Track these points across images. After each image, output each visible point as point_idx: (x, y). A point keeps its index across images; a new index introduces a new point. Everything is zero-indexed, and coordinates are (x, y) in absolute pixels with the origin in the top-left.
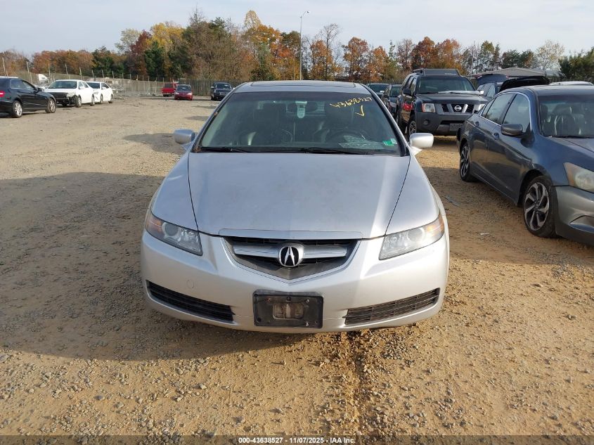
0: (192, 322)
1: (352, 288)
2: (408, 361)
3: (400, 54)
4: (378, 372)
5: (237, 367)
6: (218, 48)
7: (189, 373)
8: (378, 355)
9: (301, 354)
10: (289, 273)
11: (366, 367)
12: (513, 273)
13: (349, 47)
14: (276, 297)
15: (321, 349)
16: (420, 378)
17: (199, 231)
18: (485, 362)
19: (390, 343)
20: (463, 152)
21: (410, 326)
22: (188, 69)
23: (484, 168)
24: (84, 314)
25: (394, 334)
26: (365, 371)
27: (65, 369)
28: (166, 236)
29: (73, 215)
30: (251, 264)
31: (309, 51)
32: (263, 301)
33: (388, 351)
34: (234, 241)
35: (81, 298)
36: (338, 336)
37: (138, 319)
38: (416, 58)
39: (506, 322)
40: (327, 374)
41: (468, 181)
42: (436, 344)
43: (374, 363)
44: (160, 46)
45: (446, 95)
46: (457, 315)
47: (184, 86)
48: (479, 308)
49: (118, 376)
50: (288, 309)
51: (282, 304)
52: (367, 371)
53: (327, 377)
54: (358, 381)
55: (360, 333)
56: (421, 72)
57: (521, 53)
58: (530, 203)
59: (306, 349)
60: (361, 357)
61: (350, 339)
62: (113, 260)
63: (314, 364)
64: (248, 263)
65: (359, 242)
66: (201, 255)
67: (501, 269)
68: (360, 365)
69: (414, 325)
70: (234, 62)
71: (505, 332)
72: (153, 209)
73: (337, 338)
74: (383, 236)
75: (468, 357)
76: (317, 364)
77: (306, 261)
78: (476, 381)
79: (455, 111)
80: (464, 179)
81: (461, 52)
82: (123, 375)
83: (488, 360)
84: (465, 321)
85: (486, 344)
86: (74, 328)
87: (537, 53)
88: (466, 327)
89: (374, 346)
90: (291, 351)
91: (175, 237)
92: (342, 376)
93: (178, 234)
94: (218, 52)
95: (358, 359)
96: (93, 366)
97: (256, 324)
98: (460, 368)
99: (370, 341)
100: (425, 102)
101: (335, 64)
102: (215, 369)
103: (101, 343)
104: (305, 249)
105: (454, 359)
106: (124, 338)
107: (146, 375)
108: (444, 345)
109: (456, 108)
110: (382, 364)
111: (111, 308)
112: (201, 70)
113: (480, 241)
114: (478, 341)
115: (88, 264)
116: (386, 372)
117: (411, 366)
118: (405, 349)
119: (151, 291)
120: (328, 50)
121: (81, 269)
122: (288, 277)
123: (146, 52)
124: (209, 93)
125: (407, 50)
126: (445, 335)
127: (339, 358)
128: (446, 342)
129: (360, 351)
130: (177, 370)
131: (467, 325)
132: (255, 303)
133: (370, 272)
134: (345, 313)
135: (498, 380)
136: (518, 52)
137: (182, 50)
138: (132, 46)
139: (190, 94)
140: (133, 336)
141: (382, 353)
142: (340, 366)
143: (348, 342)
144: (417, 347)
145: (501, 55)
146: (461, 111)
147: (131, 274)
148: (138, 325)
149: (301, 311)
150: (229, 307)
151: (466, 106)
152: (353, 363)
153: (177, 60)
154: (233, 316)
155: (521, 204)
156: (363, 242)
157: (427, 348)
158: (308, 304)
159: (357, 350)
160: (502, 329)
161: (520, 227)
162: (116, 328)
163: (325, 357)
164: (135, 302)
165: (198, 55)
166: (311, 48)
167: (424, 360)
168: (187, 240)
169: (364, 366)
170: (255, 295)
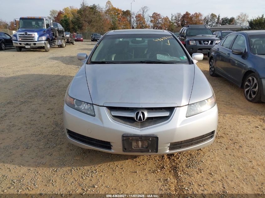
0: (88, 150)
1: (173, 132)
2: (200, 169)
3: (176, 19)
4: (186, 176)
5: (112, 175)
6: (94, 18)
7: (88, 179)
8: (184, 166)
9: (145, 167)
10: (140, 125)
11: (179, 173)
12: (244, 121)
13: (153, 17)
14: (134, 137)
15: (155, 164)
16: (207, 179)
17: (93, 104)
18: (239, 169)
19: (190, 160)
20: (211, 63)
21: (198, 150)
22: (80, 28)
23: (222, 70)
24: (33, 147)
25: (191, 155)
26: (179, 175)
27: (23, 178)
28: (76, 106)
29: (28, 96)
30: (121, 121)
31: (135, 19)
32: (127, 139)
33: (189, 164)
34: (111, 109)
35: (32, 138)
36: (163, 156)
37: (61, 149)
38: (183, 21)
39: (245, 147)
40: (160, 178)
41: (214, 76)
42: (213, 160)
43: (183, 171)
44: (67, 18)
45: (200, 37)
46: (220, 144)
47: (79, 35)
48: (231, 140)
49: (51, 181)
50: (140, 143)
51: (137, 141)
52: (180, 176)
53: (160, 180)
54: (176, 181)
55: (174, 155)
56: (188, 26)
57: (229, 18)
58: (247, 86)
59: (147, 163)
60: (176, 168)
61: (169, 158)
62: (48, 118)
63: (152, 172)
64: (119, 120)
65: (176, 108)
66: (94, 116)
67: (238, 119)
68: (176, 172)
69: (200, 149)
70: (102, 24)
71: (246, 152)
72: (69, 92)
73: (163, 157)
74: (187, 105)
75: (231, 167)
76: (154, 172)
77: (148, 118)
78: (237, 180)
79: (204, 44)
80: (212, 75)
81: (203, 18)
82: (54, 181)
83: (241, 168)
84: (225, 146)
85: (238, 159)
86: (28, 155)
87: (237, 18)
88: (226, 150)
89: (182, 161)
90: (140, 165)
91: (81, 107)
92: (168, 179)
93: (82, 105)
94: (93, 20)
95: (175, 169)
96: (38, 176)
97: (124, 151)
98: (227, 173)
99: (180, 158)
100: (191, 40)
101: (147, 24)
102: (101, 176)
103: (42, 163)
104: (148, 112)
105: (223, 168)
106: (54, 159)
107: (66, 180)
108: (217, 160)
109: (205, 43)
110: (187, 171)
111: (47, 143)
112: (87, 28)
113: (225, 105)
114: (234, 158)
115: (36, 120)
116: (190, 176)
117: (202, 172)
118: (197, 163)
119: (69, 135)
120: (143, 18)
121: (32, 123)
122: (140, 127)
123: (61, 20)
124: (90, 38)
125: (179, 18)
126: (216, 155)
127: (165, 169)
128: (217, 159)
129: (175, 164)
130: (82, 177)
131: (227, 149)
132: (123, 140)
133: (182, 123)
134: (169, 145)
135: (248, 180)
136: (228, 18)
137: (78, 19)
138: (55, 18)
139: (82, 39)
140: (59, 159)
141: (186, 165)
142: (166, 173)
143: (168, 159)
144: (204, 162)
145: (220, 19)
146: (207, 44)
147: (57, 125)
148: (61, 152)
149: (147, 144)
150: (109, 142)
151: (210, 42)
152: (172, 171)
153: (76, 23)
154: (112, 147)
155: (242, 87)
156: (178, 108)
157: (209, 162)
158: (150, 141)
159: (173, 164)
160: (245, 151)
161: (242, 98)
162: (50, 154)
163: (157, 168)
164: (59, 140)
165: (85, 21)
166: (136, 17)
167: (208, 169)
168: (87, 108)
169: (178, 173)
170: (123, 136)
